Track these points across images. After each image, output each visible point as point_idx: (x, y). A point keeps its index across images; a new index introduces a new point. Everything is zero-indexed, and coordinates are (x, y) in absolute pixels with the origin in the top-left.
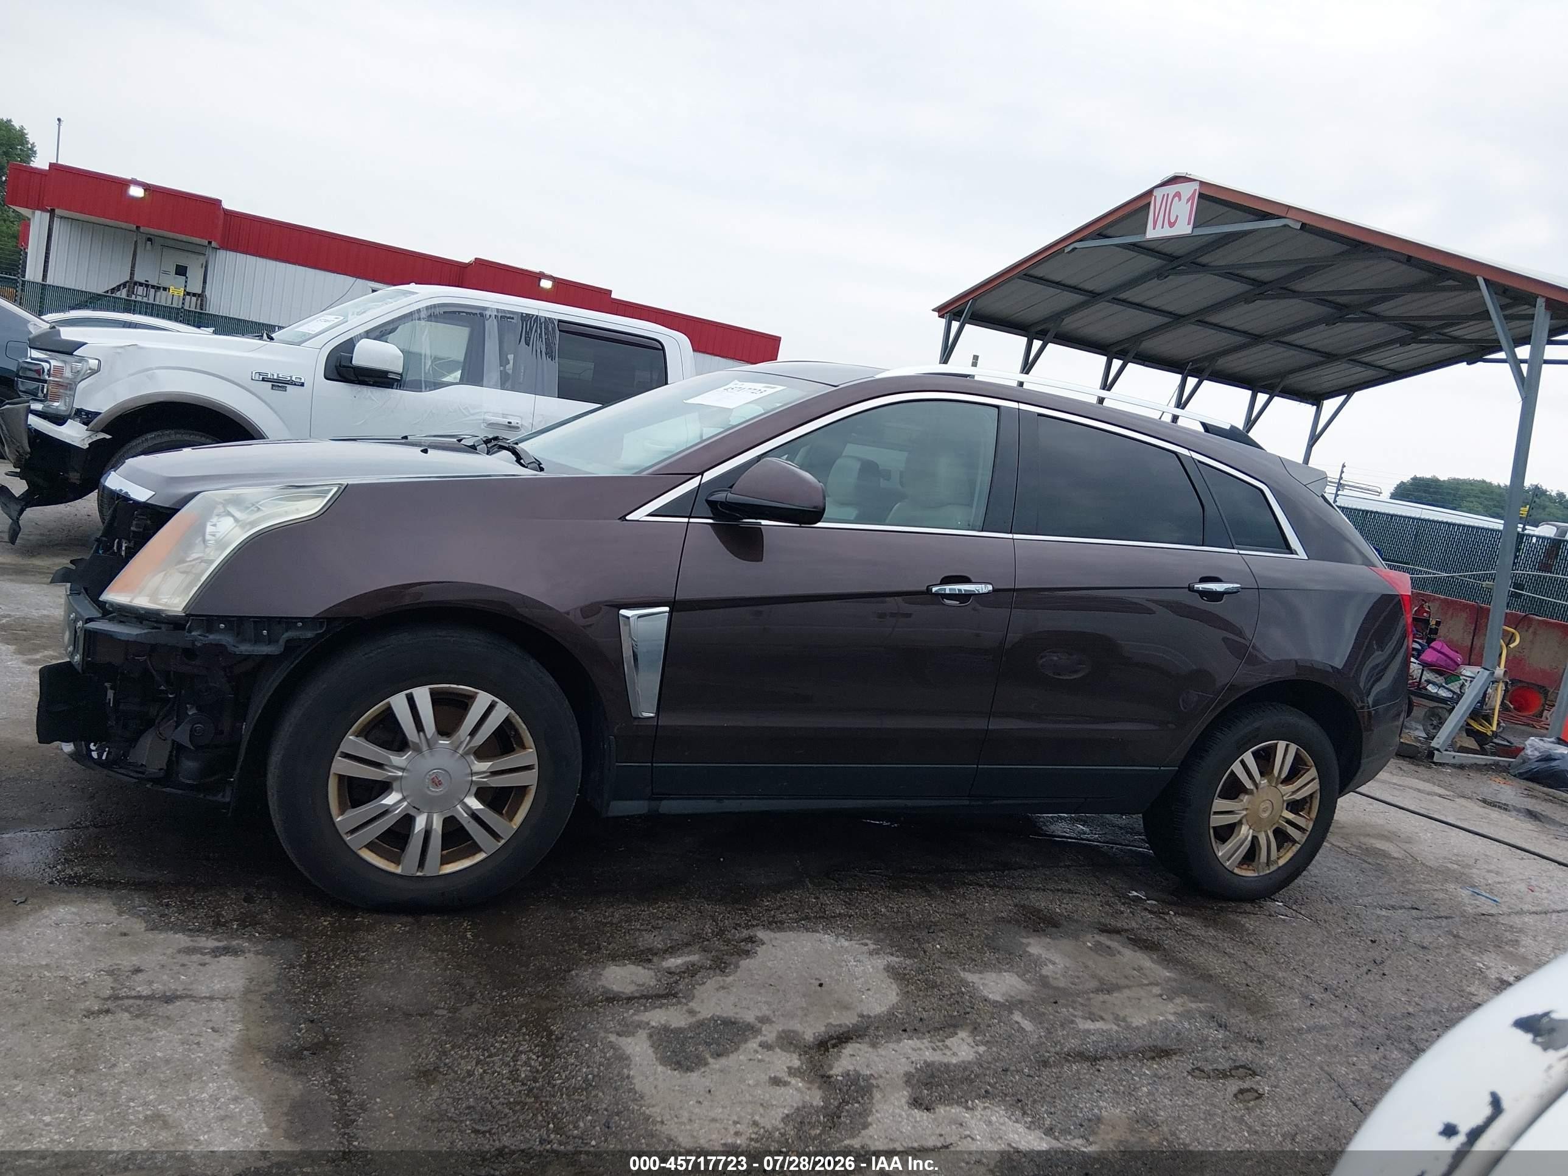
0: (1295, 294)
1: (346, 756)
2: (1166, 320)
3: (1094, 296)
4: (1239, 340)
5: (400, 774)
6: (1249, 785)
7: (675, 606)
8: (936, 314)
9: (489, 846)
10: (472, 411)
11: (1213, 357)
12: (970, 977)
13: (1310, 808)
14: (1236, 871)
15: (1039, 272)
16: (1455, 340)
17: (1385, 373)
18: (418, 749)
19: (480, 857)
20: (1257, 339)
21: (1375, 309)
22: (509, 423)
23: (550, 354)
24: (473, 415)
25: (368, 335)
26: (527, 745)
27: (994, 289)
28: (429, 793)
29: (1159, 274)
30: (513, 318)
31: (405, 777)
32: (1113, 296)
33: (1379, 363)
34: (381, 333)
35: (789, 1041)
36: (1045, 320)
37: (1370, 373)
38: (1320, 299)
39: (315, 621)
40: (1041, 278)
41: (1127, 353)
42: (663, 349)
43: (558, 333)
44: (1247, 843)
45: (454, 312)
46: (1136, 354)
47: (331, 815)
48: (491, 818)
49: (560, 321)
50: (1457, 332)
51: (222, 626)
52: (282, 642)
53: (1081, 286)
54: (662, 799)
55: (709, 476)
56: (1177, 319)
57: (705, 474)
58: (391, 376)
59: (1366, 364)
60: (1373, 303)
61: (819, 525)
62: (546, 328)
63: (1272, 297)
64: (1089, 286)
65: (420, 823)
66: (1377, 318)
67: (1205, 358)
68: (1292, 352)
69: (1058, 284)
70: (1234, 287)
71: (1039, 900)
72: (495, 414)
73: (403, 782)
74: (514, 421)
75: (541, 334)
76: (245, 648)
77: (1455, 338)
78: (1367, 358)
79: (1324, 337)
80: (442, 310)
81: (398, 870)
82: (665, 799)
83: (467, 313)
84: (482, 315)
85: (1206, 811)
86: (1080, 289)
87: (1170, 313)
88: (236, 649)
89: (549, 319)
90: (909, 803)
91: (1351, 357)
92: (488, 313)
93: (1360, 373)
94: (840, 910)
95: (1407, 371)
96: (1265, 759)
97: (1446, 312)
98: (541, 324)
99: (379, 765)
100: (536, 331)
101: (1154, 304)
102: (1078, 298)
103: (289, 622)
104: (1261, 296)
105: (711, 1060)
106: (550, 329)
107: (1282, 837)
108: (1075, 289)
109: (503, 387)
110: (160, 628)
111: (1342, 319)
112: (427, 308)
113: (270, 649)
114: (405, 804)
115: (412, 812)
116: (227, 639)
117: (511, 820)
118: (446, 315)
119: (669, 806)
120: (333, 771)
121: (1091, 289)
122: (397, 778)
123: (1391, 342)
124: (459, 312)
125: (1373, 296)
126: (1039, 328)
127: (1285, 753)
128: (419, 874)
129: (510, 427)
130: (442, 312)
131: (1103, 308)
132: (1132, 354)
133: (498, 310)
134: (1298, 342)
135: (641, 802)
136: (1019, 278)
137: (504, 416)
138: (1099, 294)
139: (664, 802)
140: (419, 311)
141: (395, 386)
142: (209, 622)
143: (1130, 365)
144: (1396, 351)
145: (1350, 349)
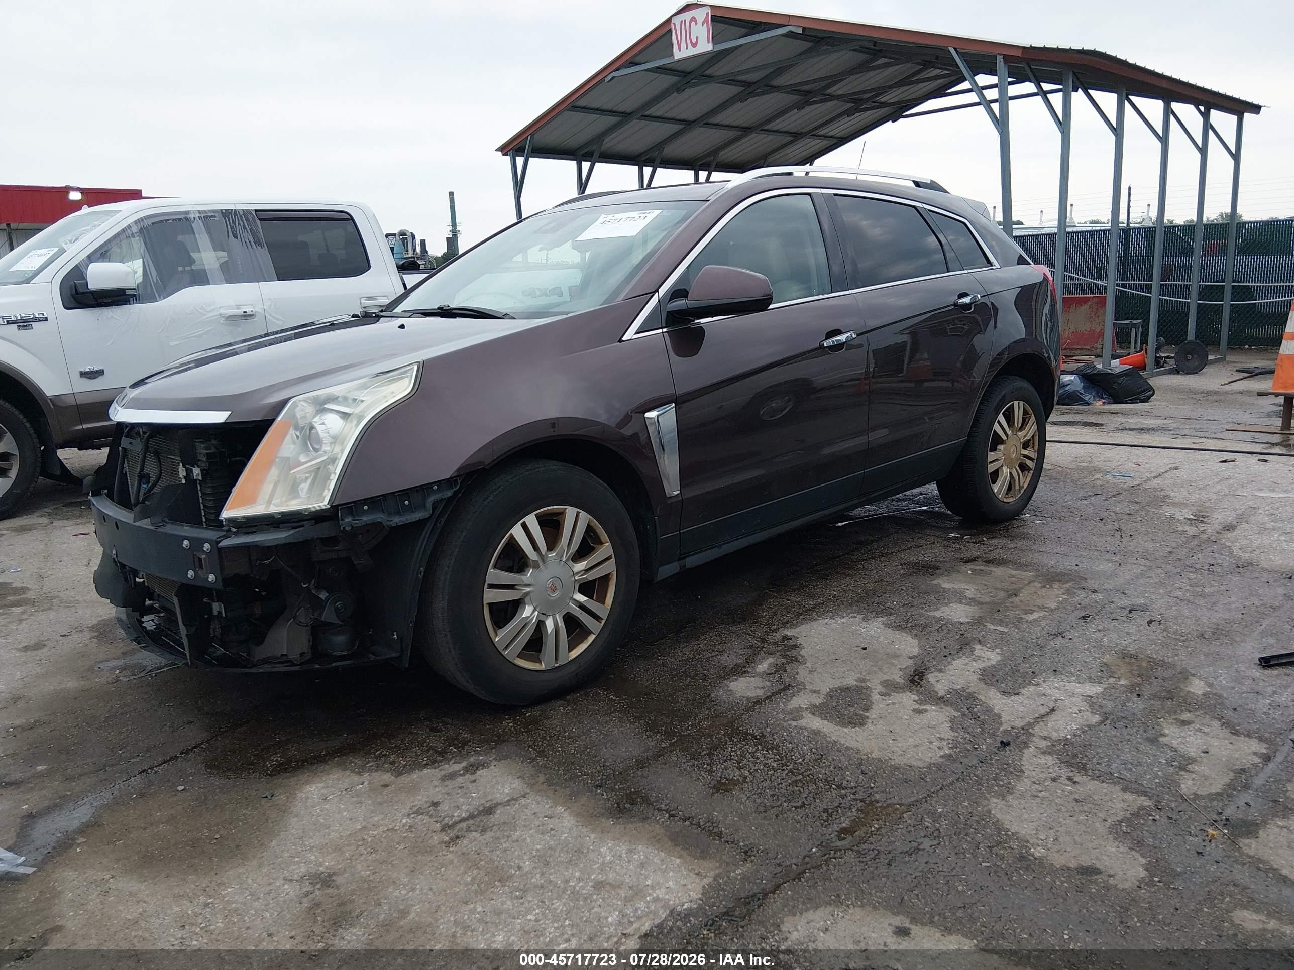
0: (777, 89)
1: (492, 586)
2: (681, 127)
3: (626, 116)
4: (732, 134)
5: (529, 590)
6: (1004, 438)
7: (679, 401)
8: (500, 153)
9: (595, 627)
10: (208, 309)
11: (715, 152)
12: (938, 614)
13: (1033, 444)
14: (1005, 500)
15: (582, 103)
16: (884, 105)
17: (834, 141)
18: (536, 566)
19: (591, 638)
20: (746, 130)
21: (829, 91)
22: (245, 312)
23: (258, 243)
24: (210, 312)
25: (91, 258)
26: (603, 541)
27: (546, 124)
28: (552, 599)
29: (677, 89)
30: (215, 217)
31: (533, 591)
32: (642, 113)
33: (830, 134)
34: (102, 253)
35: (891, 687)
36: (587, 144)
37: (826, 143)
38: (793, 90)
39: (450, 482)
40: (584, 108)
41: (654, 160)
42: (352, 219)
43: (258, 222)
44: (1008, 478)
45: (162, 221)
46: (661, 161)
47: (491, 638)
48: (593, 605)
49: (256, 211)
50: (884, 99)
51: (366, 507)
52: (429, 505)
53: (615, 109)
54: (685, 558)
55: (663, 290)
56: (688, 124)
57: (660, 290)
58: (127, 292)
59: (823, 136)
60: (829, 86)
61: (771, 306)
62: (247, 220)
63: (758, 95)
64: (621, 109)
65: (549, 624)
66: (832, 97)
67: (710, 154)
68: (771, 137)
69: (598, 111)
70: (734, 90)
71: (912, 557)
72: (229, 307)
73: (531, 595)
74: (249, 310)
75: (244, 226)
76: (397, 520)
77: (883, 103)
78: (823, 132)
79: (794, 120)
80: (150, 222)
81: (543, 667)
82: (688, 556)
83: (173, 220)
84: (186, 219)
85: (985, 464)
86: (614, 112)
87: (683, 120)
88: (391, 523)
89: (247, 210)
90: (826, 512)
91: (812, 133)
92: (192, 216)
93: (815, 144)
94: (812, 602)
95: (848, 137)
96: (1009, 417)
97: (874, 86)
98: (241, 217)
99: (511, 587)
100: (239, 224)
101: (670, 115)
102: (614, 120)
103: (425, 489)
104: (752, 94)
105: (867, 714)
106: (251, 219)
107: (1023, 467)
108: (611, 112)
109: (229, 281)
110: (303, 526)
111: (808, 103)
112: (136, 222)
113: (420, 515)
114: (536, 613)
115: (542, 618)
116: (379, 517)
117: (603, 603)
118: (156, 225)
119: (692, 561)
120: (485, 603)
121: (623, 110)
122: (528, 594)
123: (840, 116)
124: (166, 221)
125: (825, 83)
126: (586, 150)
127: (1018, 407)
128: (556, 665)
129: (245, 316)
130: (150, 223)
131: (635, 125)
132: (658, 161)
133: (199, 212)
134: (775, 128)
135: (674, 564)
136: (569, 110)
137: (238, 307)
138: (630, 114)
139: (687, 560)
140: (129, 226)
141: (131, 302)
142: (352, 508)
143: (658, 170)
144: (845, 121)
145: (812, 126)
